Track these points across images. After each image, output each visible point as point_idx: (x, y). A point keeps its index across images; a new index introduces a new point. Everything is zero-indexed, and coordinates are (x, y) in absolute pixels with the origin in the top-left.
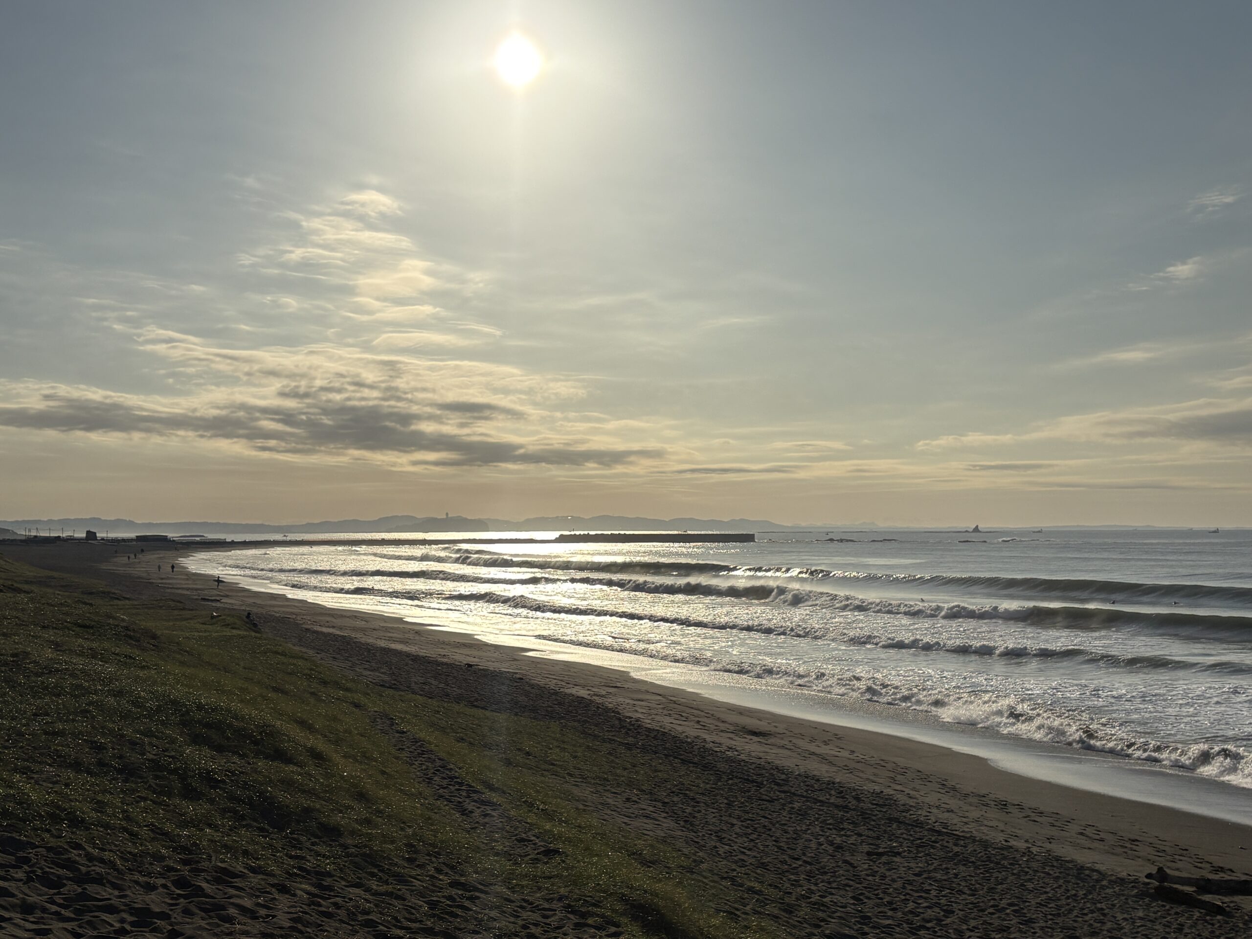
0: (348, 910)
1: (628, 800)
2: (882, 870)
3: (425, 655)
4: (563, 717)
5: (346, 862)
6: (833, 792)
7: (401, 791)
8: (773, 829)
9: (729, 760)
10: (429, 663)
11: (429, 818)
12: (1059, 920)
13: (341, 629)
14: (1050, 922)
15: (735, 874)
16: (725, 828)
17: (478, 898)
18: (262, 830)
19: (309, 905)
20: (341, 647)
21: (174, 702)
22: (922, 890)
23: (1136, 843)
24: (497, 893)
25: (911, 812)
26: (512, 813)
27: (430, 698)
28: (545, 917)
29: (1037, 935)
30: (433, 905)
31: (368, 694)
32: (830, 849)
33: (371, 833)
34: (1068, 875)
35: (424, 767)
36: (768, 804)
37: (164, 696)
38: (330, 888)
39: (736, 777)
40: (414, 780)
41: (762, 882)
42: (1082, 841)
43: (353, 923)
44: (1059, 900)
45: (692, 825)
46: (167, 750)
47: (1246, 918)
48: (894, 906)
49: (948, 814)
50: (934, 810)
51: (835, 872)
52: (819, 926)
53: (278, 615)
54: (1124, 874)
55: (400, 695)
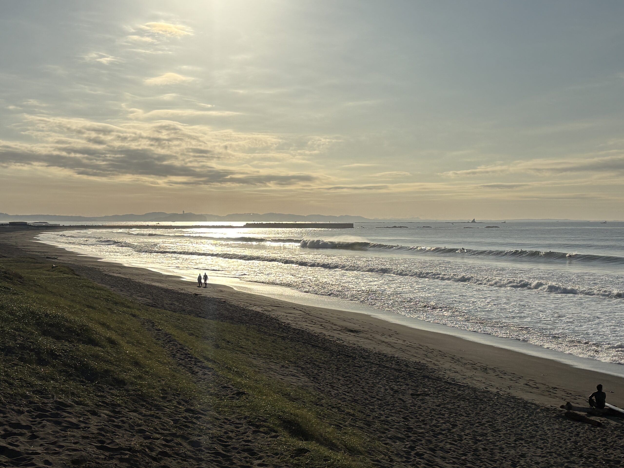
0: (129, 424)
1: (283, 366)
2: (419, 403)
4: (247, 322)
5: (128, 399)
6: (393, 362)
7: (159, 361)
8: (361, 382)
9: (338, 345)
11: (174, 376)
12: (514, 430)
14: (509, 431)
15: (340, 405)
16: (335, 381)
17: (201, 418)
18: (82, 382)
19: (108, 422)
20: (125, 284)
21: (33, 313)
22: (440, 414)
23: (556, 389)
24: (211, 415)
25: (436, 373)
26: (220, 373)
27: (174, 312)
28: (238, 428)
29: (502, 438)
30: (176, 421)
31: (140, 310)
32: (392, 392)
33: (142, 384)
34: (519, 406)
35: (171, 349)
36: (359, 369)
37: (26, 309)
38: (119, 412)
39: (341, 354)
40: (166, 355)
41: (354, 410)
42: (527, 388)
43: (132, 431)
44: (514, 419)
45: (317, 379)
46: (29, 338)
47: (613, 428)
48: (425, 422)
49: (455, 374)
50: (448, 372)
51: (394, 404)
52: (384, 433)
54: (549, 406)
55: (158, 311)
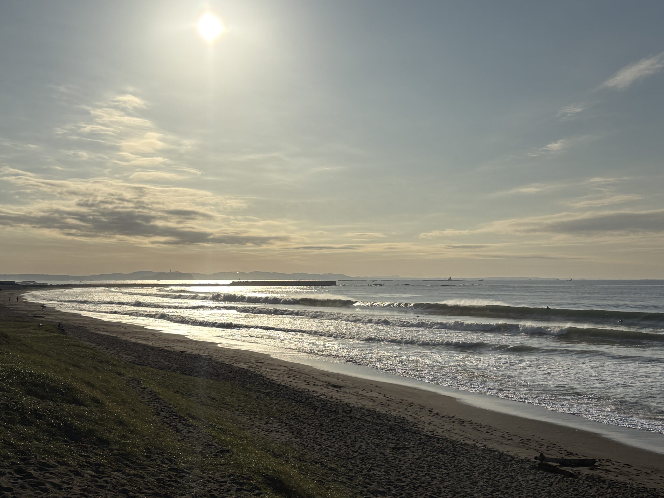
0: (113, 484)
1: (267, 422)
2: (400, 457)
3: (158, 346)
4: (232, 379)
5: (112, 458)
6: (375, 416)
7: (143, 420)
8: (344, 437)
9: (321, 400)
10: (160, 351)
11: (158, 434)
12: (490, 482)
13: (111, 332)
14: (485, 483)
15: (323, 460)
16: (318, 436)
17: (185, 476)
18: (65, 441)
19: (91, 482)
20: (111, 343)
21: (17, 373)
22: (420, 467)
23: (529, 441)
24: (195, 473)
25: (415, 426)
26: (204, 431)
27: (160, 369)
28: (222, 486)
29: (479, 489)
30: (159, 481)
31: (126, 368)
32: (373, 446)
33: (126, 443)
34: (495, 458)
35: (156, 407)
36: (341, 423)
37: (11, 369)
38: (103, 472)
39: (325, 409)
40: (150, 414)
41: (337, 465)
42: (502, 440)
43: (115, 491)
44: (490, 471)
45: (301, 435)
46: (12, 398)
47: (584, 478)
48: (406, 475)
49: (434, 427)
50: (427, 425)
51: (375, 458)
52: (366, 487)
53: (76, 325)
54: (523, 457)
55: (143, 368)
